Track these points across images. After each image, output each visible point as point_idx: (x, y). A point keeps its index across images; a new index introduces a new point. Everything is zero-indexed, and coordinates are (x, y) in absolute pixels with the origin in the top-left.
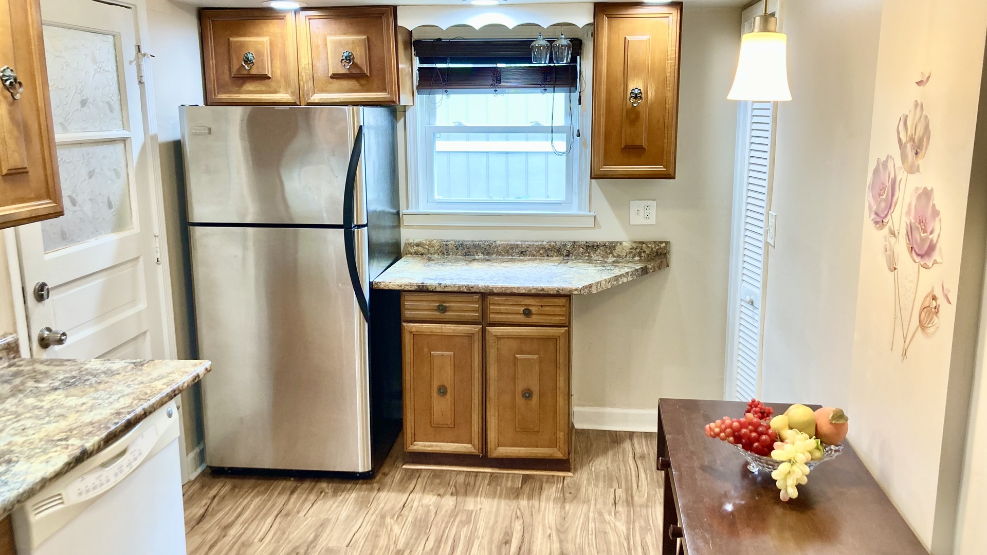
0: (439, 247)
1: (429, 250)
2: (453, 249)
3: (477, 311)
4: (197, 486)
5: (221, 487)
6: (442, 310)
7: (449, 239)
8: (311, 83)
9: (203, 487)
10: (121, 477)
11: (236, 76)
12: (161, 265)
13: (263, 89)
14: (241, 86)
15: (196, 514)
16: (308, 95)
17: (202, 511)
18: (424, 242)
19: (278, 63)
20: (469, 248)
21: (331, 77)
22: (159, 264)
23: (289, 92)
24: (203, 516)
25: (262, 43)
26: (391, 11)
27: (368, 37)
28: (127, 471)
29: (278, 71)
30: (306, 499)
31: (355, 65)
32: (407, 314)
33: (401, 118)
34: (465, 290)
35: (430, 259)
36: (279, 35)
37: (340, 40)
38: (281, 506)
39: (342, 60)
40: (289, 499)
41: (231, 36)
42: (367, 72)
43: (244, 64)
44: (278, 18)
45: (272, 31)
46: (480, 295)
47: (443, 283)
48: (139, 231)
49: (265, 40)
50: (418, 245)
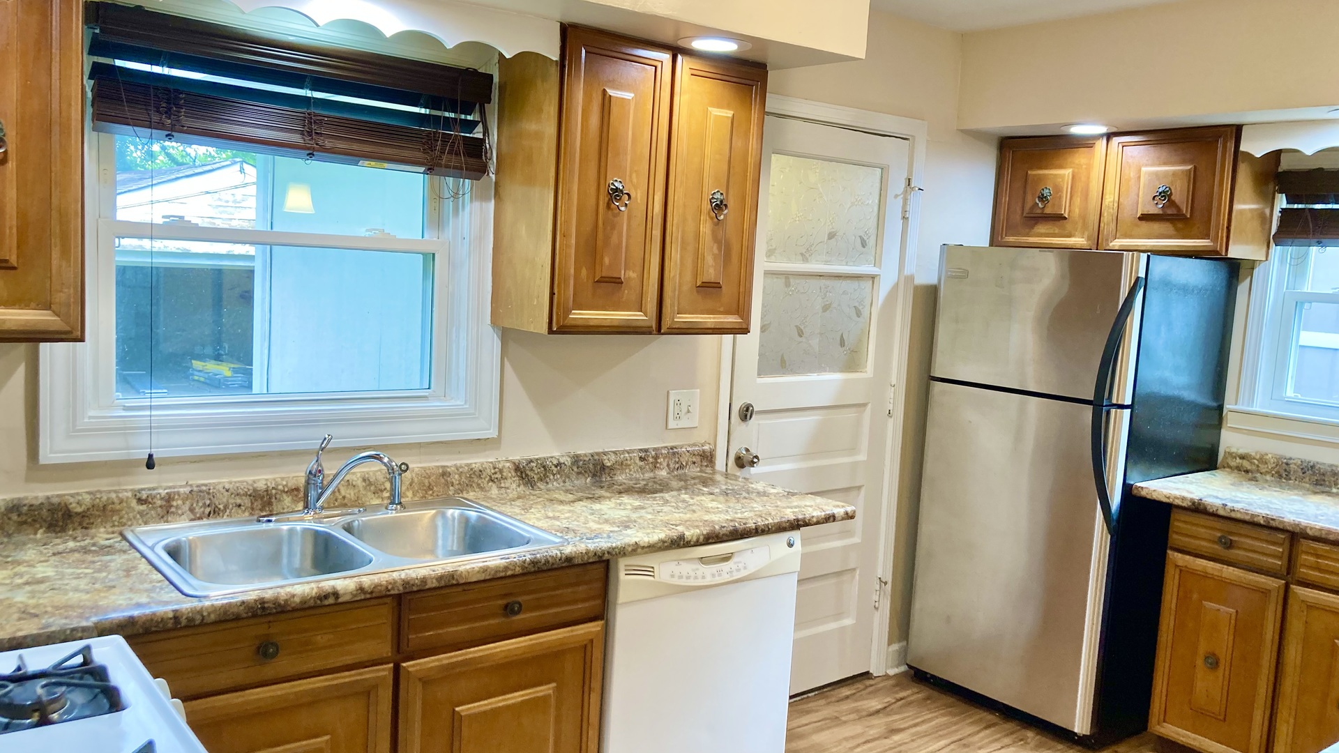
0: (1274, 465)
1: (1258, 466)
2: (1297, 471)
3: (1280, 558)
4: (891, 682)
5: (913, 693)
6: (1225, 543)
7: (1293, 456)
8: (1113, 226)
9: (896, 685)
10: (718, 580)
11: (1027, 215)
12: (893, 419)
13: (1057, 231)
14: (1032, 227)
15: (873, 707)
16: (1107, 240)
17: (880, 707)
18: (1253, 454)
19: (1078, 200)
20: (1323, 475)
21: (1140, 219)
22: (891, 417)
23: (1086, 236)
24: (878, 712)
25: (1062, 177)
26: (1231, 133)
27: (1195, 167)
28: (726, 578)
29: (1077, 210)
30: (996, 740)
31: (1172, 203)
32: (1174, 538)
33: (1246, 278)
34: (1262, 522)
35: (1254, 479)
36: (1084, 166)
37: (1158, 171)
38: (966, 734)
39: (1155, 197)
40: (979, 732)
41: (1031, 169)
42: (1187, 211)
43: (1038, 202)
44: (1087, 145)
45: (1077, 162)
46: (1287, 535)
47: (1230, 505)
48: (872, 376)
49: (1067, 172)
50: (1242, 457)
